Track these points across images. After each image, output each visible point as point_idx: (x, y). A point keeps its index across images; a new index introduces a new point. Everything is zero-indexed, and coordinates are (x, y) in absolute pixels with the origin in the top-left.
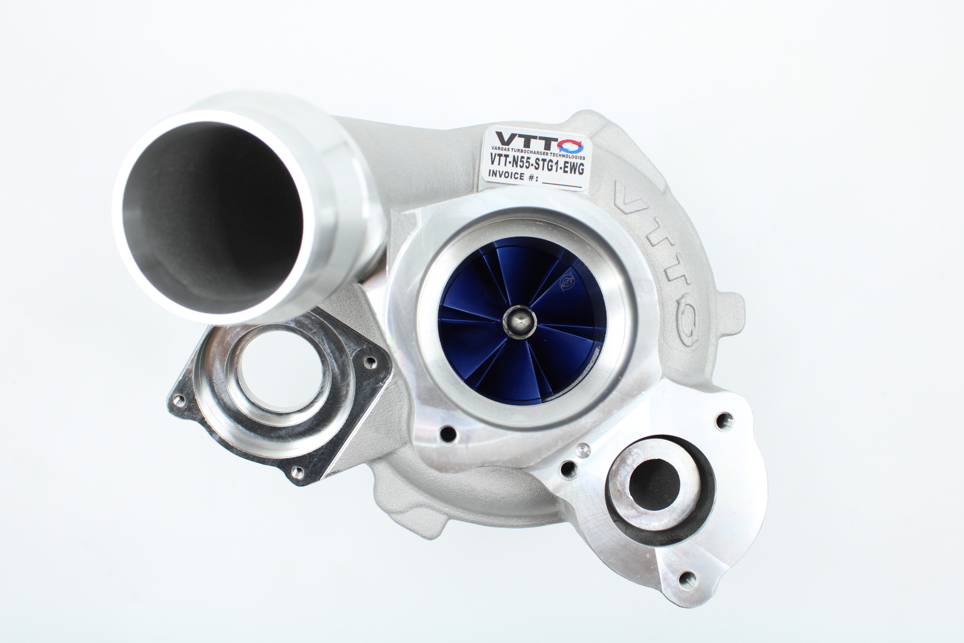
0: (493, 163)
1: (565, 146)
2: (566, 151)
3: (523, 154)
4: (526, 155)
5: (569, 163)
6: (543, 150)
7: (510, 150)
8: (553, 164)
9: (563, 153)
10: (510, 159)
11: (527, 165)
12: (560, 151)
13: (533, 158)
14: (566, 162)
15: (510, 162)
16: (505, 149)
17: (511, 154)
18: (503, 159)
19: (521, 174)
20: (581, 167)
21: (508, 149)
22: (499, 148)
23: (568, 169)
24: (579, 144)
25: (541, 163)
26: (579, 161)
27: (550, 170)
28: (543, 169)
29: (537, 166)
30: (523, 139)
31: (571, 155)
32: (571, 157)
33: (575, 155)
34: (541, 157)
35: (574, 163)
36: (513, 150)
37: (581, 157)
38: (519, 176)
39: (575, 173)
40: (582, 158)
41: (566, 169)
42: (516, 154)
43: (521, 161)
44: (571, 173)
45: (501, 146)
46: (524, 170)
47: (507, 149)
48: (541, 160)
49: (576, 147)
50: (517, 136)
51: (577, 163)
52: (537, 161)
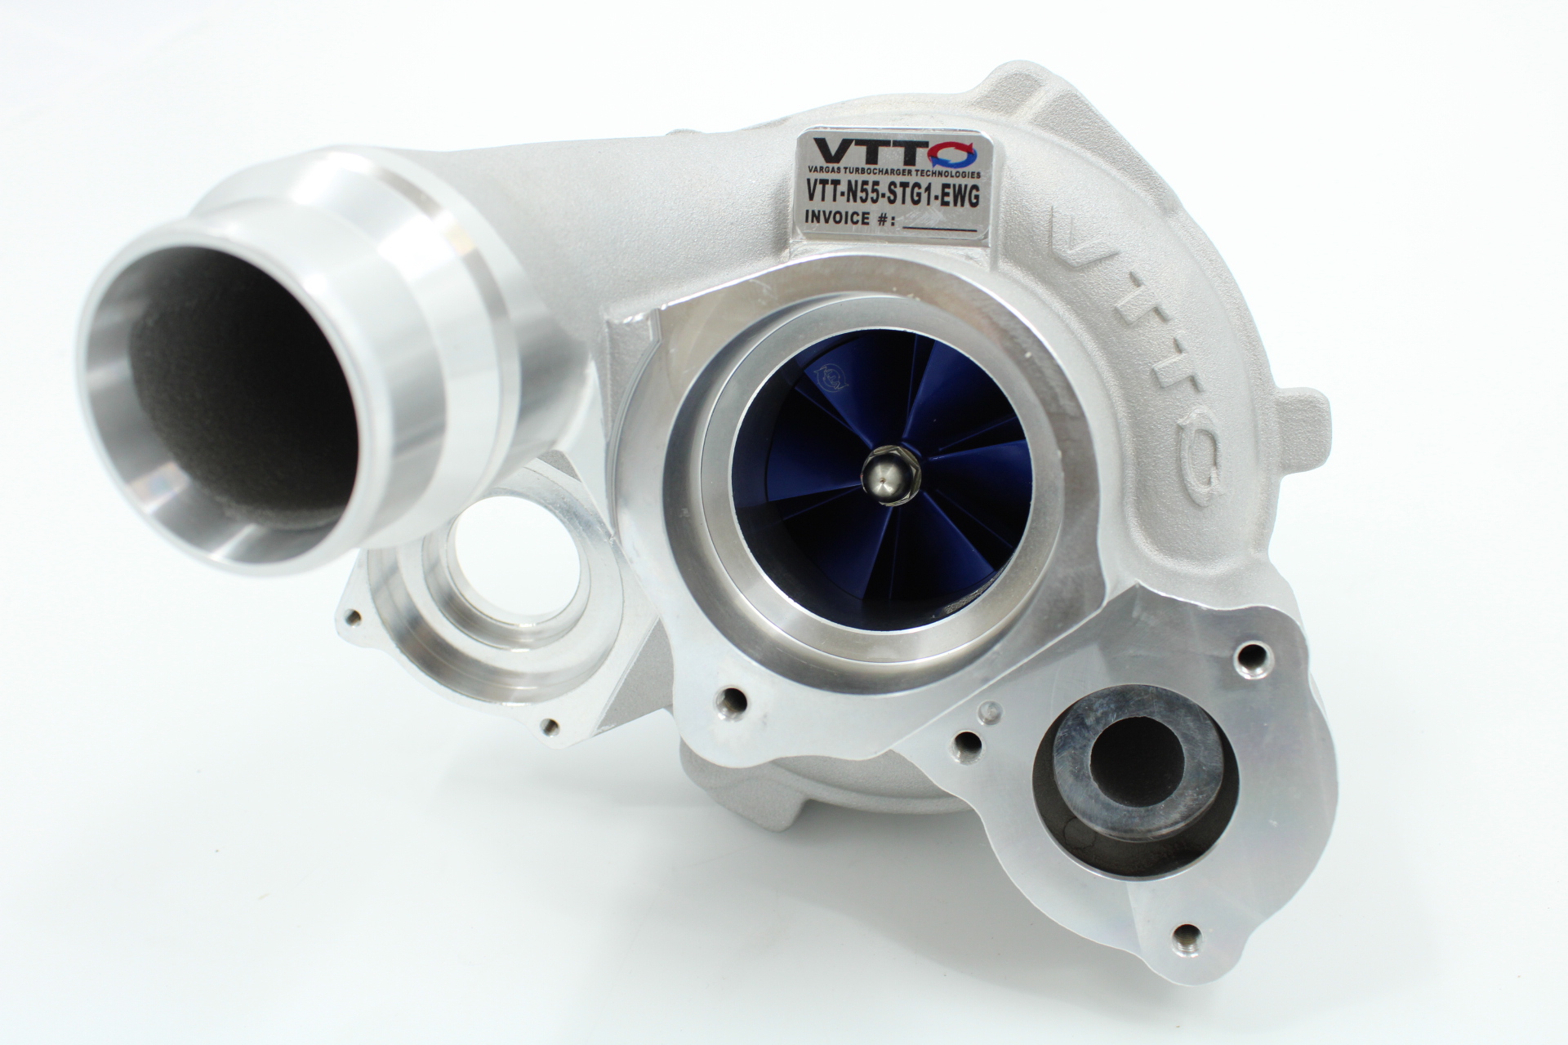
0: (811, 197)
1: (942, 154)
2: (945, 163)
3: (865, 177)
4: (871, 178)
5: (952, 186)
6: (901, 166)
7: (843, 170)
8: (922, 190)
9: (938, 168)
10: (843, 187)
11: (874, 195)
12: (934, 166)
13: (884, 182)
14: (946, 186)
15: (843, 194)
16: (833, 170)
17: (844, 178)
18: (829, 188)
19: (864, 214)
20: (974, 192)
21: (839, 169)
22: (821, 168)
23: (950, 199)
24: (969, 150)
25: (899, 191)
26: (970, 182)
27: (916, 203)
28: (904, 202)
29: (892, 198)
30: (863, 149)
31: (954, 171)
32: (954, 174)
33: (961, 170)
34: (898, 179)
35: (960, 186)
36: (848, 170)
37: (973, 173)
38: (860, 218)
39: (962, 205)
40: (976, 175)
41: (946, 199)
42: (853, 177)
43: (863, 190)
44: (955, 204)
45: (825, 165)
46: (868, 206)
47: (836, 170)
48: (898, 185)
49: (962, 156)
50: (854, 142)
51: (966, 186)
52: (892, 187)
